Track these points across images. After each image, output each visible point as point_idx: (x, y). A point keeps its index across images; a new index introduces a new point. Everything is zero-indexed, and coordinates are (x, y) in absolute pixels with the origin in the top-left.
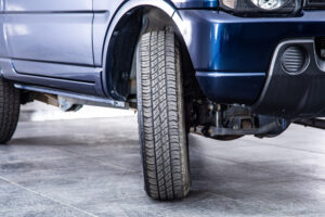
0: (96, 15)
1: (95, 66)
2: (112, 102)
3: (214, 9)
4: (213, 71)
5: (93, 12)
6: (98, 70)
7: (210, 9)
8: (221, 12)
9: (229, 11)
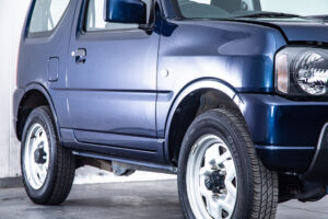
0: (160, 94)
1: (157, 138)
2: (171, 168)
3: (269, 93)
4: (270, 145)
5: (157, 92)
6: (160, 141)
7: (266, 93)
8: (276, 97)
9: (283, 96)
